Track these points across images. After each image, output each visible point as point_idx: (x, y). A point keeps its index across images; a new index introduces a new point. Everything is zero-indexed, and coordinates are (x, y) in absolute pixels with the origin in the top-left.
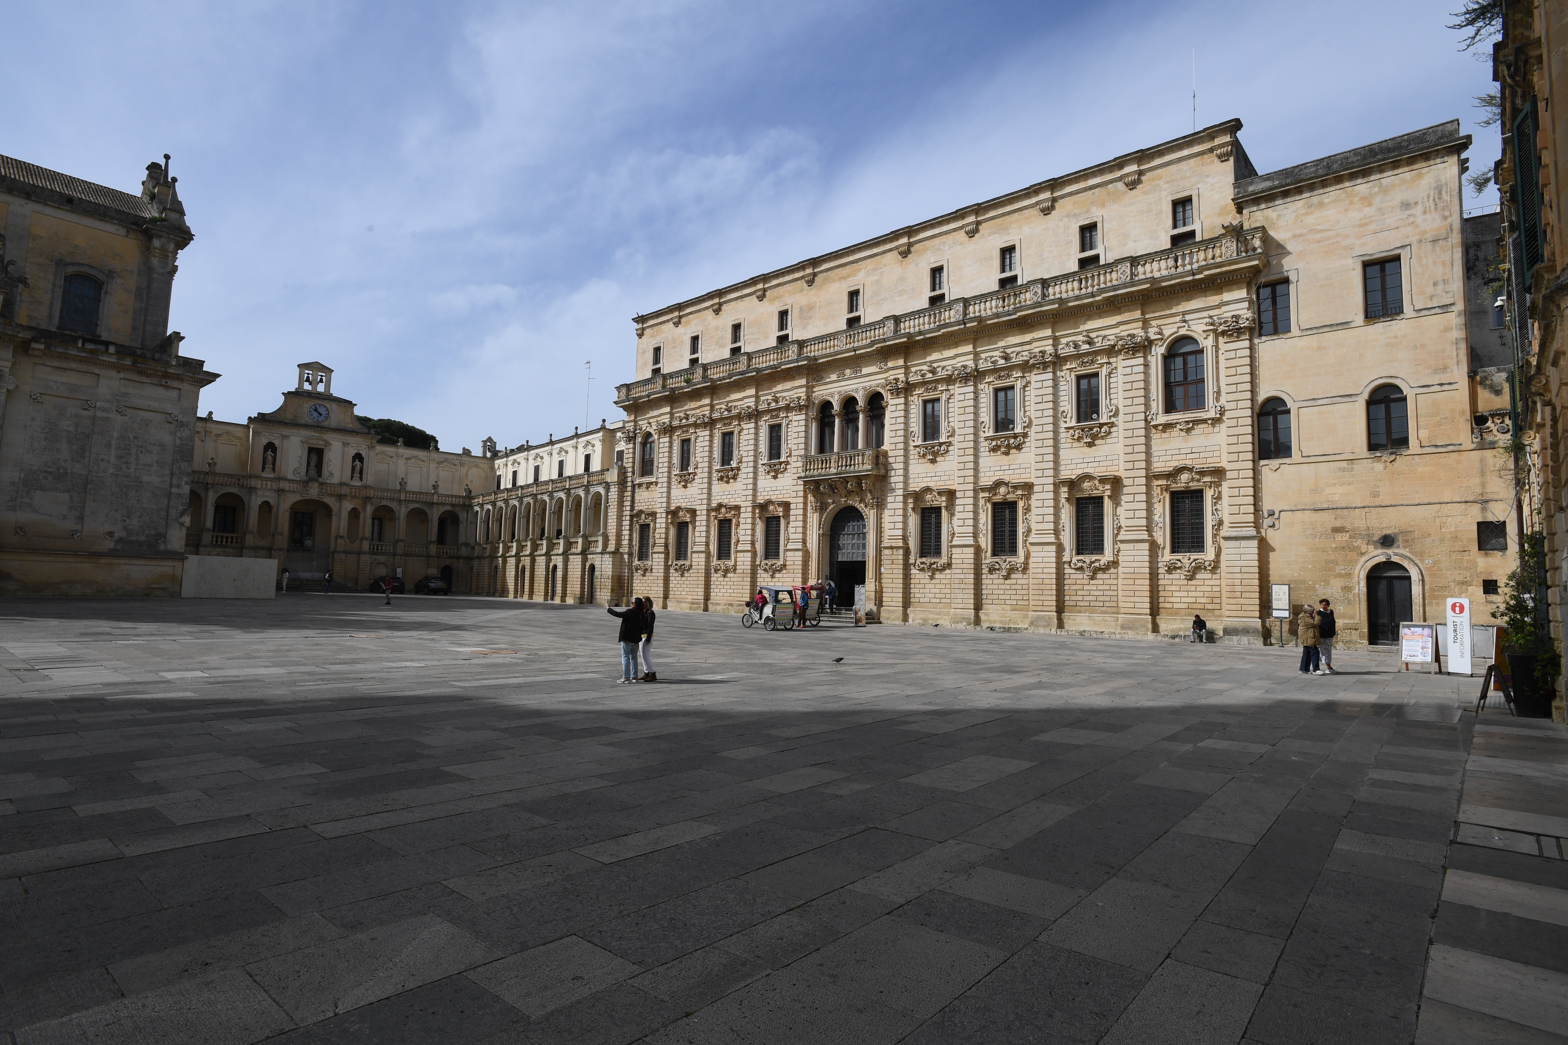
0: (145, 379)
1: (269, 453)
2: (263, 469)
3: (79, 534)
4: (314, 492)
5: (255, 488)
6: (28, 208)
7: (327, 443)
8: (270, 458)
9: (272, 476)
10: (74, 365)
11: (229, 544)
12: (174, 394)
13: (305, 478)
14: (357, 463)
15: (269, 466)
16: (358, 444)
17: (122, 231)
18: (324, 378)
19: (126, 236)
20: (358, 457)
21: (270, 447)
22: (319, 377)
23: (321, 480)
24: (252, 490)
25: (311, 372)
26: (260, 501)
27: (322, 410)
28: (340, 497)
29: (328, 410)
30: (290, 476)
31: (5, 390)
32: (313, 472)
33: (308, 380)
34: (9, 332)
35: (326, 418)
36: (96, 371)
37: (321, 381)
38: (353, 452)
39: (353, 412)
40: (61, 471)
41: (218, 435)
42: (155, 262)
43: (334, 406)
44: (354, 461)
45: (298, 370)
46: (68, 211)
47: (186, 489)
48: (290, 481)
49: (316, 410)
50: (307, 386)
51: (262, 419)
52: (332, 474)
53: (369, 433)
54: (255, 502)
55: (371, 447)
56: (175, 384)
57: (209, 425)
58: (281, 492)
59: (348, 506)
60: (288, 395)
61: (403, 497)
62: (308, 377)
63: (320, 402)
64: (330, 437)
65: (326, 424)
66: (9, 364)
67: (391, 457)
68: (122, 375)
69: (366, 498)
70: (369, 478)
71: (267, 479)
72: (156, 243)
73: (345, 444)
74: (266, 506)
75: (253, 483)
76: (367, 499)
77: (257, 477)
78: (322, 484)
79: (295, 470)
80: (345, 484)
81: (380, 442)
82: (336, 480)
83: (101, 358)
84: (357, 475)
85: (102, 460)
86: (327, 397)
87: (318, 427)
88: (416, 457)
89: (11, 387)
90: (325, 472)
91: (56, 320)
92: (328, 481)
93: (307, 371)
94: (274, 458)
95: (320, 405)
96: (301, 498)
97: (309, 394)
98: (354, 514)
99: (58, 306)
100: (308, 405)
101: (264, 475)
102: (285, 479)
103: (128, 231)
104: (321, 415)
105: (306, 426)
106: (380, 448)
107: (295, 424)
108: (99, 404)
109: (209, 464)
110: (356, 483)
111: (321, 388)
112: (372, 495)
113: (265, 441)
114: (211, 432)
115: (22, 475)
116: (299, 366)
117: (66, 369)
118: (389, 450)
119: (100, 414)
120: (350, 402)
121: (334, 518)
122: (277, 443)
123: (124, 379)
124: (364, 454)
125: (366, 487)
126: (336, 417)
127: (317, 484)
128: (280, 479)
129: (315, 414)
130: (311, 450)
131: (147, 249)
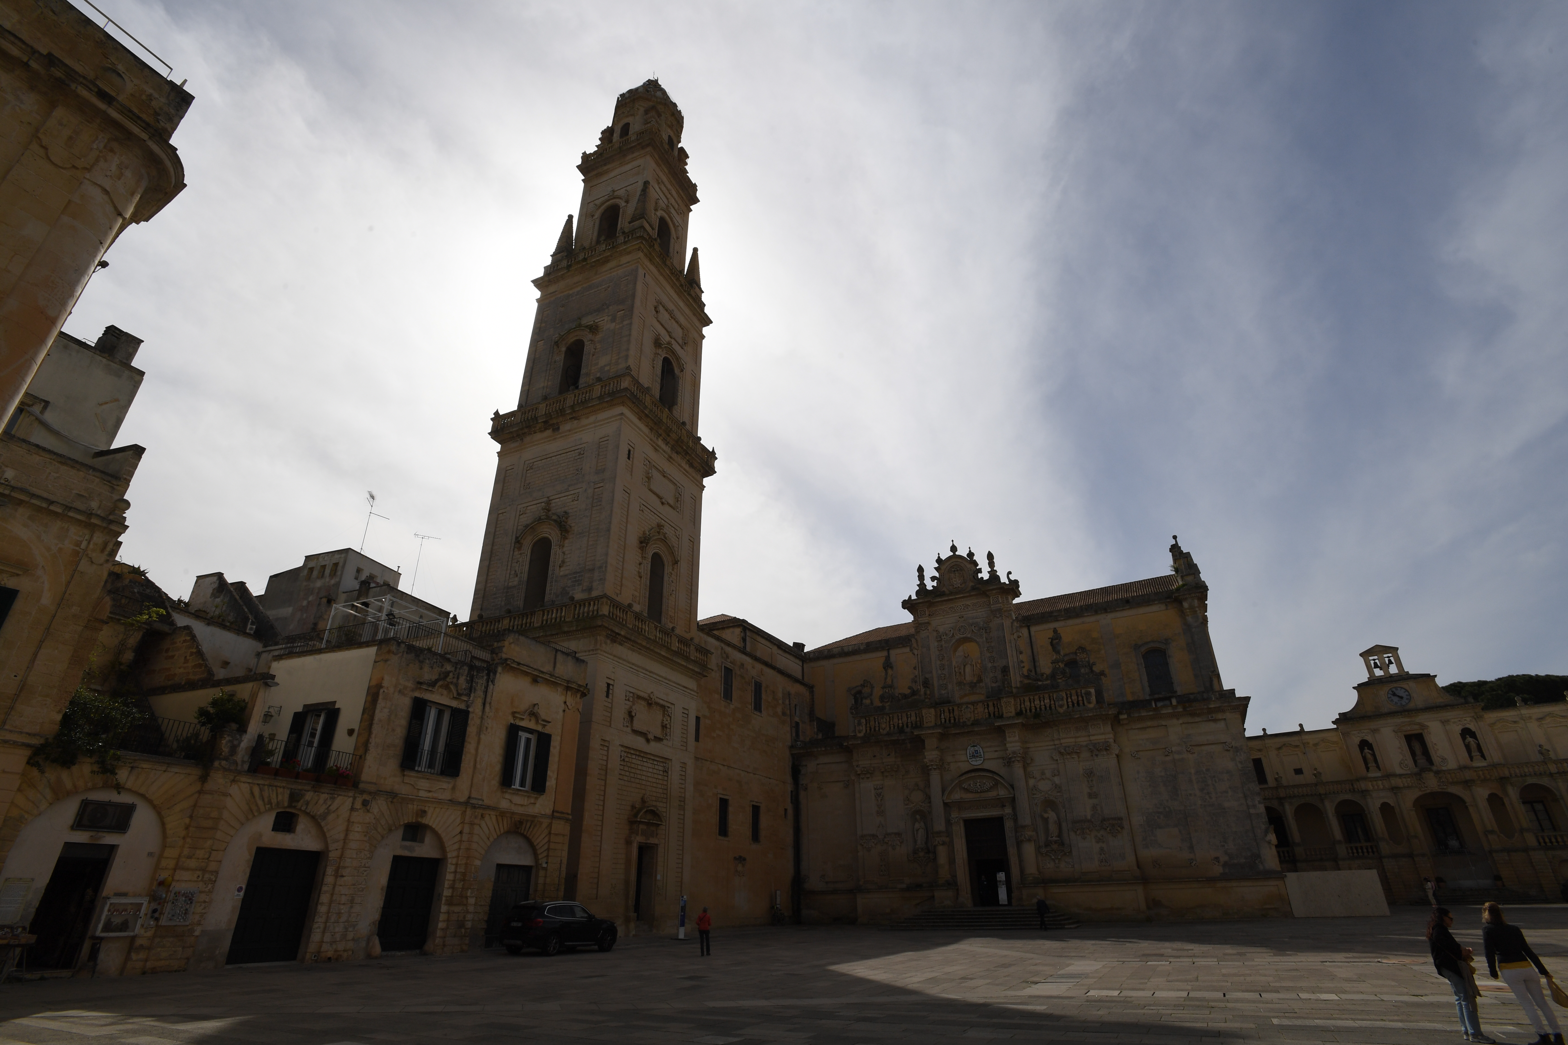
0: (1197, 719)
1: (1366, 751)
2: (1368, 769)
3: (1194, 862)
4: (1432, 783)
5: (1367, 791)
6: (1106, 619)
7: (1423, 727)
8: (1369, 756)
9: (1379, 774)
10: (1149, 724)
11: (1366, 854)
12: (1221, 725)
13: (1416, 770)
14: (1469, 739)
15: (1372, 764)
16: (1461, 719)
17: (1163, 607)
18: (1392, 659)
19: (1167, 609)
20: (1466, 733)
21: (1364, 745)
22: (1387, 660)
23: (1434, 768)
24: (1365, 793)
25: (1376, 657)
26: (1378, 804)
27: (1401, 693)
28: (1467, 784)
29: (1406, 691)
30: (1399, 771)
31: (1115, 756)
32: (1422, 761)
33: (1376, 666)
34: (1104, 713)
35: (1410, 700)
36: (1164, 723)
37: (1390, 662)
38: (1458, 729)
39: (1436, 685)
40: (1167, 809)
41: (1316, 745)
42: (1190, 619)
43: (1411, 685)
44: (1464, 738)
45: (1361, 659)
46: (1129, 609)
47: (1261, 809)
48: (1400, 776)
49: (1394, 694)
50: (1378, 673)
51: (1343, 719)
52: (1444, 759)
53: (1467, 703)
54: (1373, 805)
55: (1478, 718)
56: (1220, 716)
57: (1304, 737)
58: (1395, 789)
59: (1482, 793)
60: (1360, 688)
61: (1553, 768)
62: (1375, 664)
63: (1395, 685)
64: (1421, 718)
65: (1411, 705)
66: (1111, 736)
67: (1515, 722)
68: (1181, 721)
69: (1502, 778)
70: (1494, 755)
71: (1376, 779)
72: (1186, 605)
73: (1444, 722)
74: (1386, 808)
75: (1363, 785)
76: (1503, 781)
77: (1365, 779)
78: (1437, 773)
79: (1401, 763)
80: (1465, 767)
81: (1486, 708)
82: (1452, 765)
83: (1162, 712)
84: (1476, 754)
85: (1190, 795)
86: (1404, 677)
87: (1405, 711)
88: (1550, 714)
89: (1117, 752)
90: (1435, 759)
91: (1148, 689)
92: (1444, 768)
93: (1371, 658)
94: (1374, 755)
95: (1396, 688)
96: (1421, 793)
97: (1380, 680)
98: (1494, 801)
99: (1145, 678)
100: (1383, 692)
101: (1371, 775)
102: (1395, 775)
103: (1166, 605)
104: (1402, 698)
105: (1392, 714)
106: (1492, 716)
107: (1379, 715)
108: (1174, 749)
109: (1314, 775)
110: (1479, 763)
111: (1393, 669)
112: (1507, 773)
113: (1357, 740)
114: (1308, 743)
115: (1145, 818)
116: (1361, 655)
117: (1146, 728)
118: (1509, 714)
119: (1177, 757)
120: (1428, 675)
121: (1471, 809)
122: (1369, 738)
123: (1183, 723)
124: (1472, 727)
125: (1494, 766)
126: (1420, 697)
127: (1432, 774)
128: (1388, 776)
129: (1396, 699)
130: (1409, 738)
131: (1182, 613)
